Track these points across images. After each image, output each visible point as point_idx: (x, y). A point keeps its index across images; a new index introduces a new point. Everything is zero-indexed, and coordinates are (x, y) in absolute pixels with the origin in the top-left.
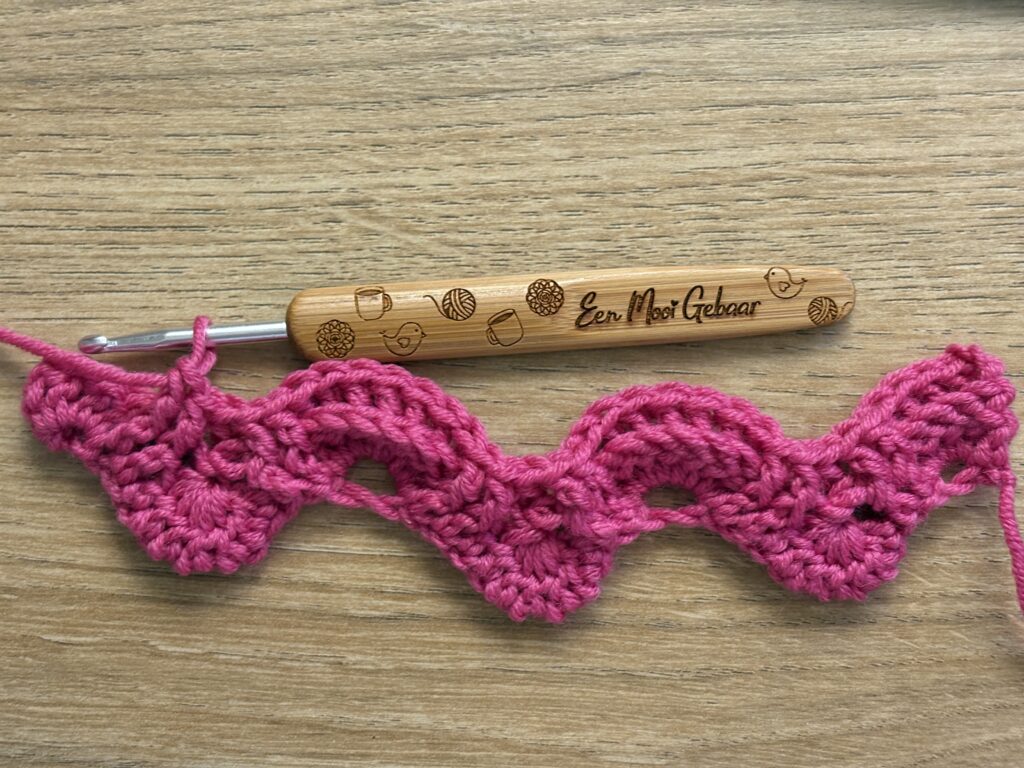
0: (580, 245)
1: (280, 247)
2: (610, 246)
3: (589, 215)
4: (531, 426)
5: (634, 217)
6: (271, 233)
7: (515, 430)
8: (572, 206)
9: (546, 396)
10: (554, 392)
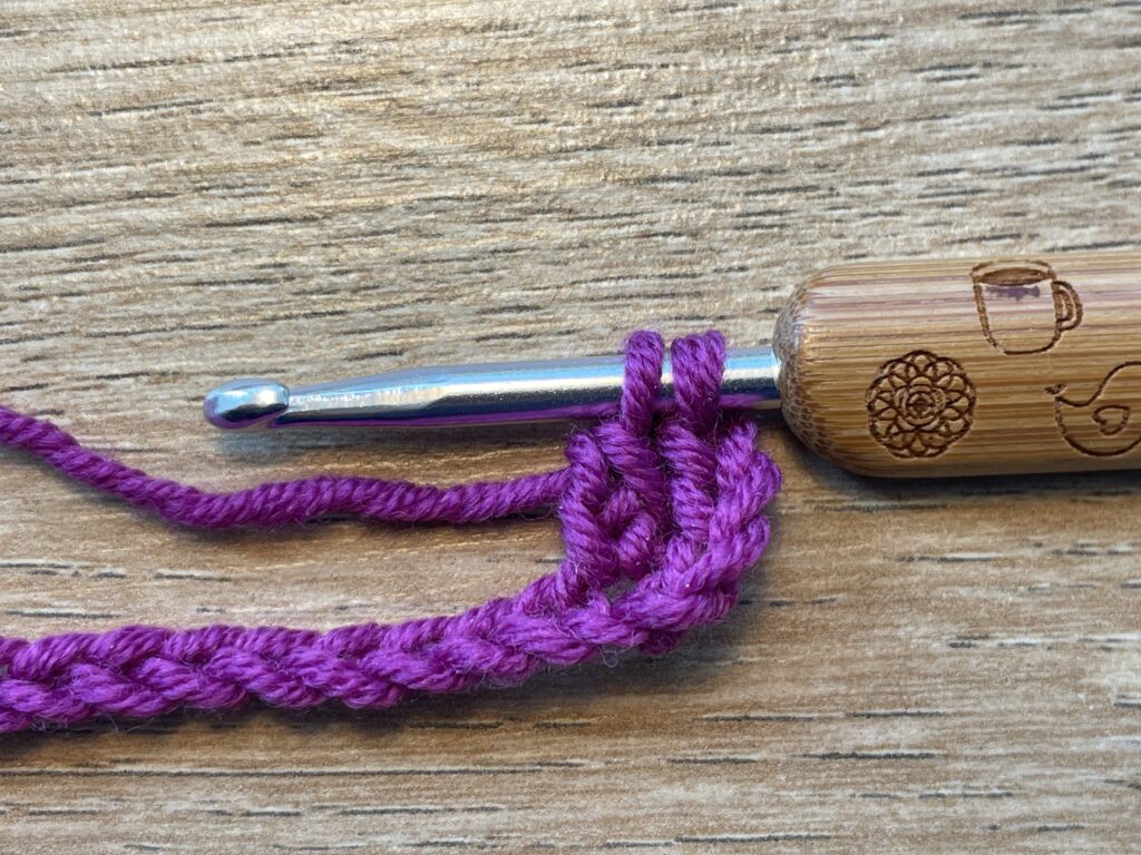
0: (979, 157)
1: (155, 214)
2: (1059, 156)
3: (996, 76)
4: (877, 666)
5: (1122, 72)
6: (128, 176)
7: (836, 679)
8: (948, 53)
9: (916, 579)
10: (938, 568)
